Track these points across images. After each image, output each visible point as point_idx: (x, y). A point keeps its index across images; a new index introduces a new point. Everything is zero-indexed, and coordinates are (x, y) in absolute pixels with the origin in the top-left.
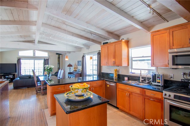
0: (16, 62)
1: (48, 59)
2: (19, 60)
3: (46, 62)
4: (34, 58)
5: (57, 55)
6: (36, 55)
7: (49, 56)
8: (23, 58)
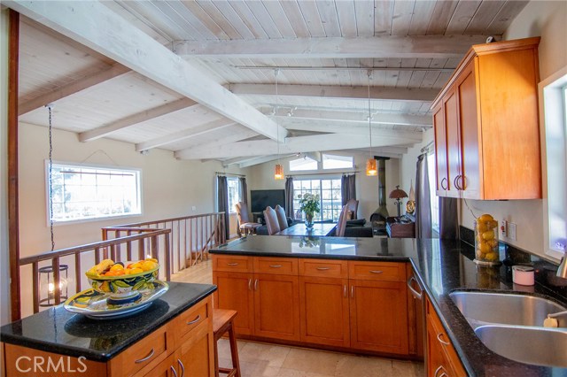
0: (283, 187)
1: (354, 176)
2: (289, 181)
3: (349, 182)
4: (321, 174)
5: (377, 162)
6: (325, 167)
7: (355, 167)
8: (297, 177)
